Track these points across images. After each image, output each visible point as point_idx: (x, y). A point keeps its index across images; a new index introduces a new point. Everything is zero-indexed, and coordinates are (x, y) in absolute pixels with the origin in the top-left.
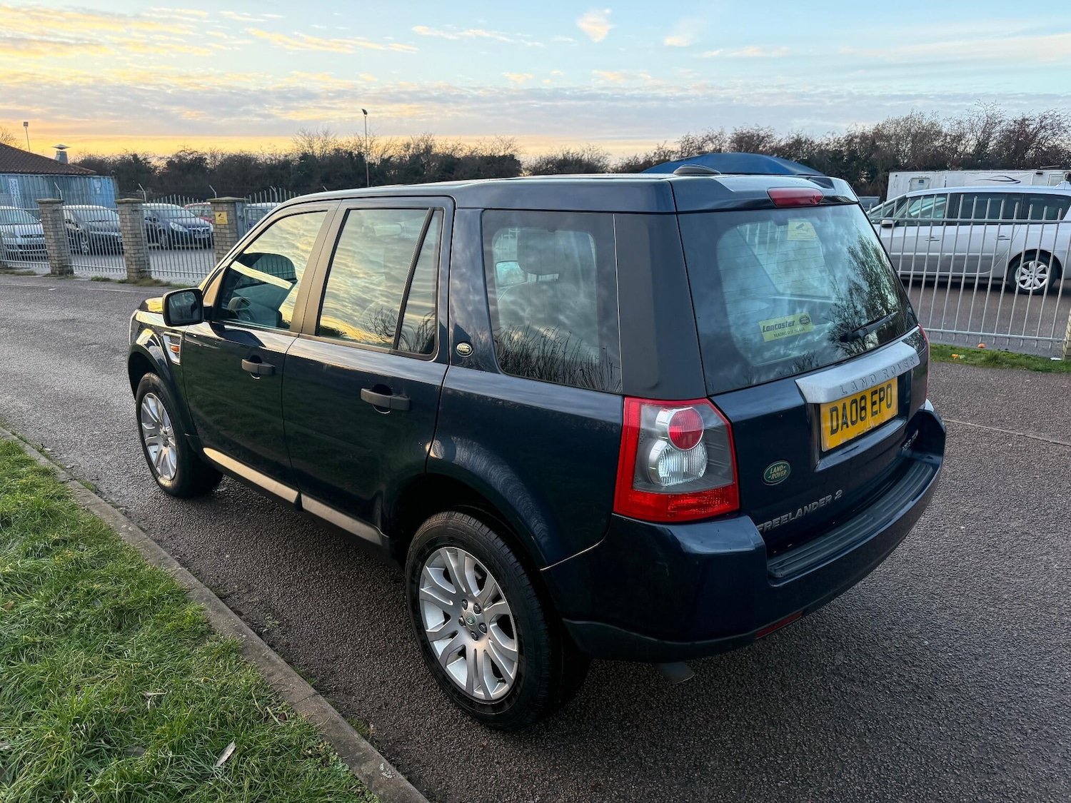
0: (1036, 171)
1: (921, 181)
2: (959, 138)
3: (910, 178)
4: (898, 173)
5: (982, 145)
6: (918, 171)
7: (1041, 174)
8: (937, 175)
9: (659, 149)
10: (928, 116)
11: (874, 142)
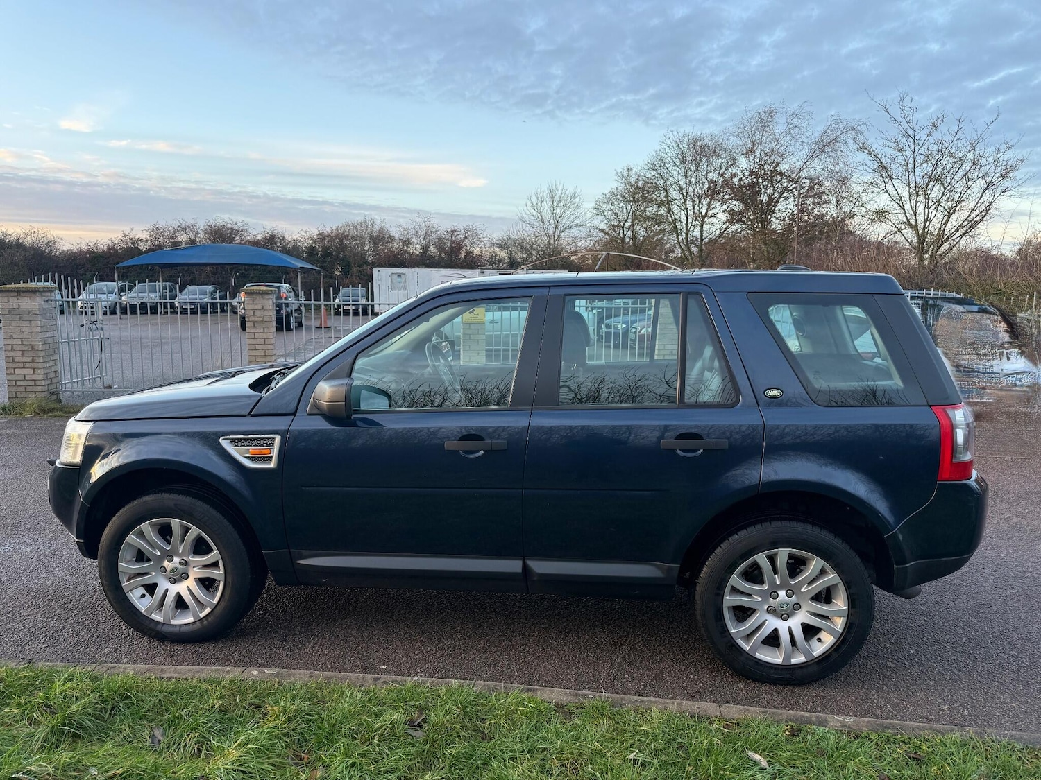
0: (480, 270)
1: (399, 276)
2: (407, 242)
3: (390, 274)
4: (380, 269)
5: (425, 249)
6: (384, 267)
7: (483, 272)
8: (411, 272)
9: (125, 235)
10: (377, 222)
11: (342, 241)
